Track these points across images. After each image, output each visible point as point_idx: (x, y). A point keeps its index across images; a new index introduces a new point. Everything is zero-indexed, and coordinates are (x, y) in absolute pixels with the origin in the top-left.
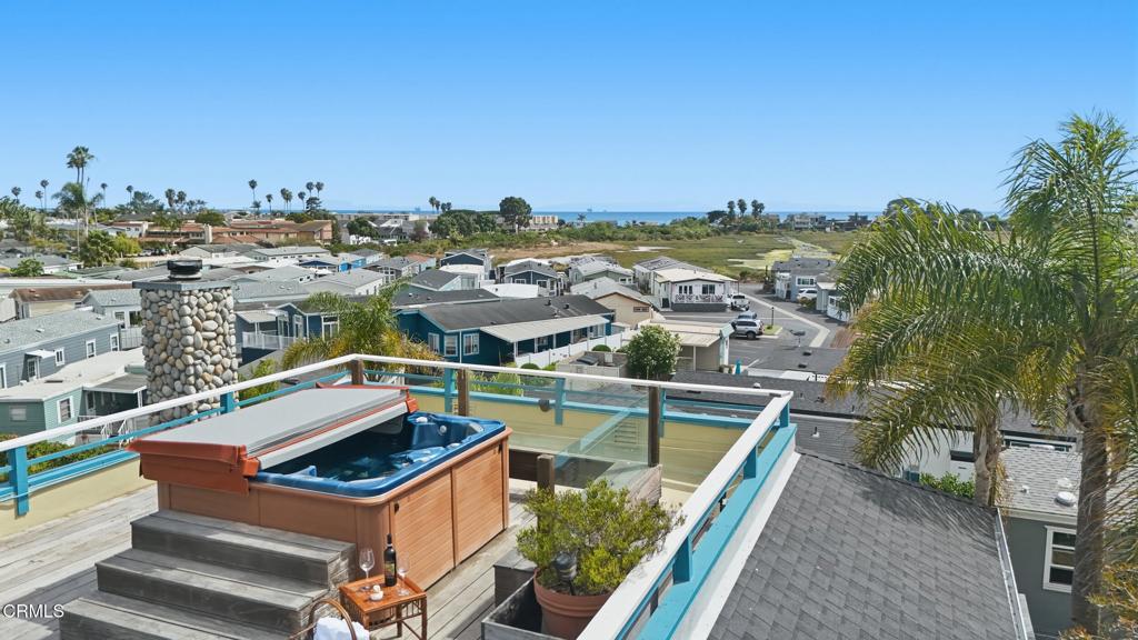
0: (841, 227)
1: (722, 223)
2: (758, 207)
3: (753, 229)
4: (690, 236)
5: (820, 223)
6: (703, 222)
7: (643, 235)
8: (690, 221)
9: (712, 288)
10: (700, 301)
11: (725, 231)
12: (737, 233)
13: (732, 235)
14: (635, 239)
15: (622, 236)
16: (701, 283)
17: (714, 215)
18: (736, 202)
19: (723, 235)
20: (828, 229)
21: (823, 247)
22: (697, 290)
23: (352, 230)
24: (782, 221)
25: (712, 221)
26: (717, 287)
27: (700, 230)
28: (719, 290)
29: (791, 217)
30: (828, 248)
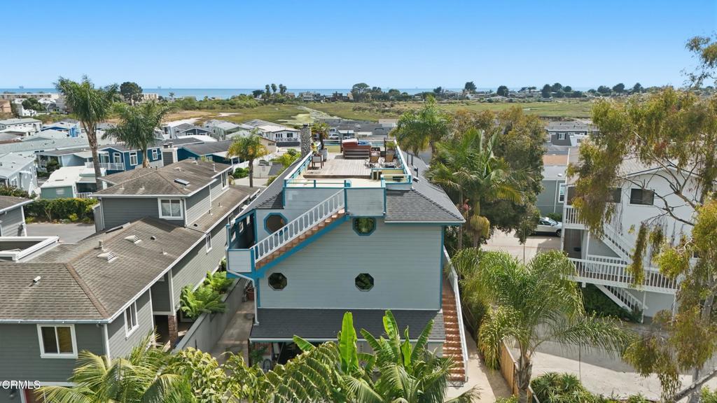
0: (328, 100)
1: (262, 98)
2: (283, 89)
3: (282, 101)
4: (248, 106)
5: (318, 98)
6: (250, 97)
7: (219, 105)
8: (242, 97)
9: (292, 135)
10: (286, 141)
11: (266, 103)
12: (273, 104)
13: (269, 105)
14: (214, 108)
15: (206, 106)
16: (286, 133)
17: (257, 93)
18: (270, 86)
19: (265, 106)
20: (322, 101)
21: (324, 112)
22: (285, 136)
23: (26, 106)
24: (296, 97)
25: (255, 97)
26: (294, 133)
27: (252, 102)
28: (295, 136)
29: (301, 95)
30: (328, 113)
